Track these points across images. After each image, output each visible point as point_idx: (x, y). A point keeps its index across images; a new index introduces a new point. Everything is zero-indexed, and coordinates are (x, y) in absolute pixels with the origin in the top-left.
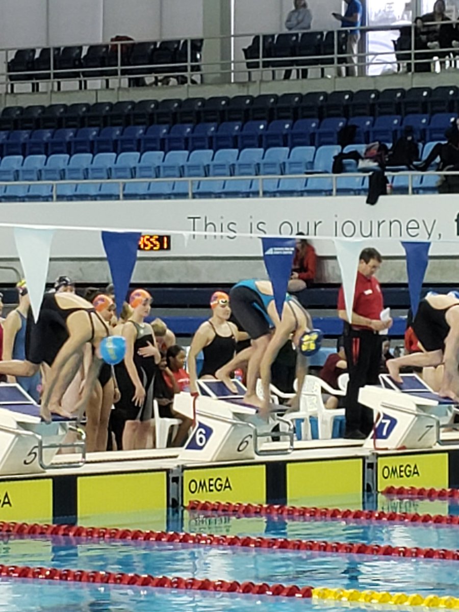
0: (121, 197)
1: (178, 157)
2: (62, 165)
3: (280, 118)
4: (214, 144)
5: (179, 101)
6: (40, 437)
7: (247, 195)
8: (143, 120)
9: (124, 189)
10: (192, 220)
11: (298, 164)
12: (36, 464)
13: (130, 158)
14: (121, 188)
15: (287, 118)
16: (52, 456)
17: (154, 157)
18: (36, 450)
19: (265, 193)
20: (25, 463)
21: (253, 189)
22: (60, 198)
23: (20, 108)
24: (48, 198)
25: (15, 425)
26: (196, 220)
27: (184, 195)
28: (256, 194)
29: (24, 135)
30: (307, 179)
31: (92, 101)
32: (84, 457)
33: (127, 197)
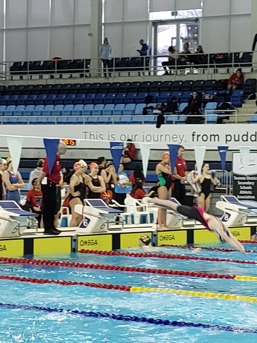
0: (56, 123)
1: (79, 107)
2: (32, 110)
3: (122, 92)
4: (94, 102)
5: (80, 84)
6: (19, 222)
7: (107, 123)
8: (65, 92)
9: (57, 120)
10: (84, 133)
11: (128, 111)
12: (17, 234)
13: (60, 108)
14: (56, 120)
15: (124, 92)
16: (24, 230)
17: (69, 107)
18: (17, 228)
19: (115, 123)
20: (13, 233)
21: (110, 121)
22: (31, 123)
23: (15, 86)
24: (25, 123)
25: (9, 217)
26: (87, 133)
27: (81, 123)
28: (111, 123)
29: (16, 97)
30: (132, 117)
31: (44, 84)
32: (37, 231)
33: (59, 123)
